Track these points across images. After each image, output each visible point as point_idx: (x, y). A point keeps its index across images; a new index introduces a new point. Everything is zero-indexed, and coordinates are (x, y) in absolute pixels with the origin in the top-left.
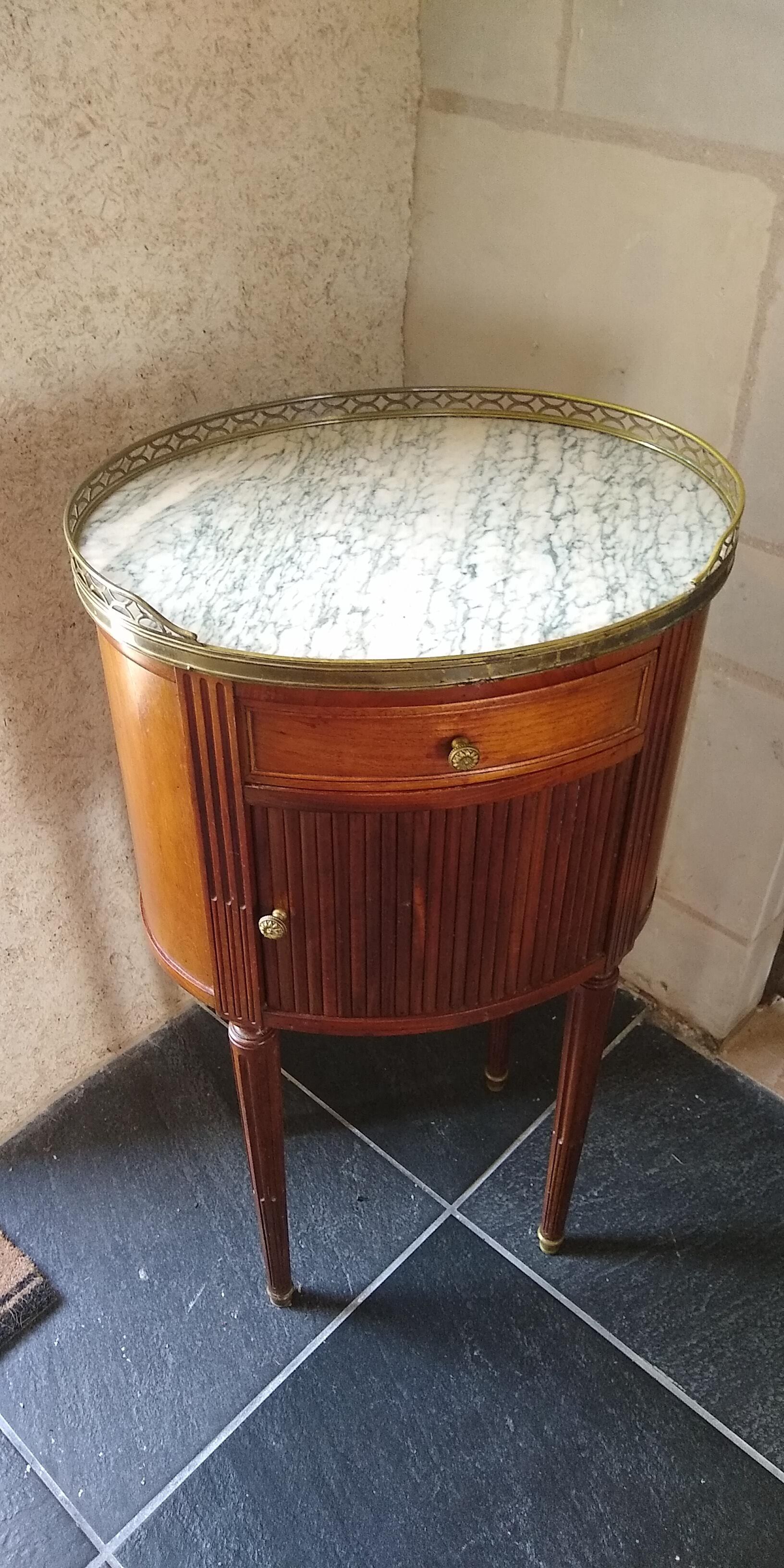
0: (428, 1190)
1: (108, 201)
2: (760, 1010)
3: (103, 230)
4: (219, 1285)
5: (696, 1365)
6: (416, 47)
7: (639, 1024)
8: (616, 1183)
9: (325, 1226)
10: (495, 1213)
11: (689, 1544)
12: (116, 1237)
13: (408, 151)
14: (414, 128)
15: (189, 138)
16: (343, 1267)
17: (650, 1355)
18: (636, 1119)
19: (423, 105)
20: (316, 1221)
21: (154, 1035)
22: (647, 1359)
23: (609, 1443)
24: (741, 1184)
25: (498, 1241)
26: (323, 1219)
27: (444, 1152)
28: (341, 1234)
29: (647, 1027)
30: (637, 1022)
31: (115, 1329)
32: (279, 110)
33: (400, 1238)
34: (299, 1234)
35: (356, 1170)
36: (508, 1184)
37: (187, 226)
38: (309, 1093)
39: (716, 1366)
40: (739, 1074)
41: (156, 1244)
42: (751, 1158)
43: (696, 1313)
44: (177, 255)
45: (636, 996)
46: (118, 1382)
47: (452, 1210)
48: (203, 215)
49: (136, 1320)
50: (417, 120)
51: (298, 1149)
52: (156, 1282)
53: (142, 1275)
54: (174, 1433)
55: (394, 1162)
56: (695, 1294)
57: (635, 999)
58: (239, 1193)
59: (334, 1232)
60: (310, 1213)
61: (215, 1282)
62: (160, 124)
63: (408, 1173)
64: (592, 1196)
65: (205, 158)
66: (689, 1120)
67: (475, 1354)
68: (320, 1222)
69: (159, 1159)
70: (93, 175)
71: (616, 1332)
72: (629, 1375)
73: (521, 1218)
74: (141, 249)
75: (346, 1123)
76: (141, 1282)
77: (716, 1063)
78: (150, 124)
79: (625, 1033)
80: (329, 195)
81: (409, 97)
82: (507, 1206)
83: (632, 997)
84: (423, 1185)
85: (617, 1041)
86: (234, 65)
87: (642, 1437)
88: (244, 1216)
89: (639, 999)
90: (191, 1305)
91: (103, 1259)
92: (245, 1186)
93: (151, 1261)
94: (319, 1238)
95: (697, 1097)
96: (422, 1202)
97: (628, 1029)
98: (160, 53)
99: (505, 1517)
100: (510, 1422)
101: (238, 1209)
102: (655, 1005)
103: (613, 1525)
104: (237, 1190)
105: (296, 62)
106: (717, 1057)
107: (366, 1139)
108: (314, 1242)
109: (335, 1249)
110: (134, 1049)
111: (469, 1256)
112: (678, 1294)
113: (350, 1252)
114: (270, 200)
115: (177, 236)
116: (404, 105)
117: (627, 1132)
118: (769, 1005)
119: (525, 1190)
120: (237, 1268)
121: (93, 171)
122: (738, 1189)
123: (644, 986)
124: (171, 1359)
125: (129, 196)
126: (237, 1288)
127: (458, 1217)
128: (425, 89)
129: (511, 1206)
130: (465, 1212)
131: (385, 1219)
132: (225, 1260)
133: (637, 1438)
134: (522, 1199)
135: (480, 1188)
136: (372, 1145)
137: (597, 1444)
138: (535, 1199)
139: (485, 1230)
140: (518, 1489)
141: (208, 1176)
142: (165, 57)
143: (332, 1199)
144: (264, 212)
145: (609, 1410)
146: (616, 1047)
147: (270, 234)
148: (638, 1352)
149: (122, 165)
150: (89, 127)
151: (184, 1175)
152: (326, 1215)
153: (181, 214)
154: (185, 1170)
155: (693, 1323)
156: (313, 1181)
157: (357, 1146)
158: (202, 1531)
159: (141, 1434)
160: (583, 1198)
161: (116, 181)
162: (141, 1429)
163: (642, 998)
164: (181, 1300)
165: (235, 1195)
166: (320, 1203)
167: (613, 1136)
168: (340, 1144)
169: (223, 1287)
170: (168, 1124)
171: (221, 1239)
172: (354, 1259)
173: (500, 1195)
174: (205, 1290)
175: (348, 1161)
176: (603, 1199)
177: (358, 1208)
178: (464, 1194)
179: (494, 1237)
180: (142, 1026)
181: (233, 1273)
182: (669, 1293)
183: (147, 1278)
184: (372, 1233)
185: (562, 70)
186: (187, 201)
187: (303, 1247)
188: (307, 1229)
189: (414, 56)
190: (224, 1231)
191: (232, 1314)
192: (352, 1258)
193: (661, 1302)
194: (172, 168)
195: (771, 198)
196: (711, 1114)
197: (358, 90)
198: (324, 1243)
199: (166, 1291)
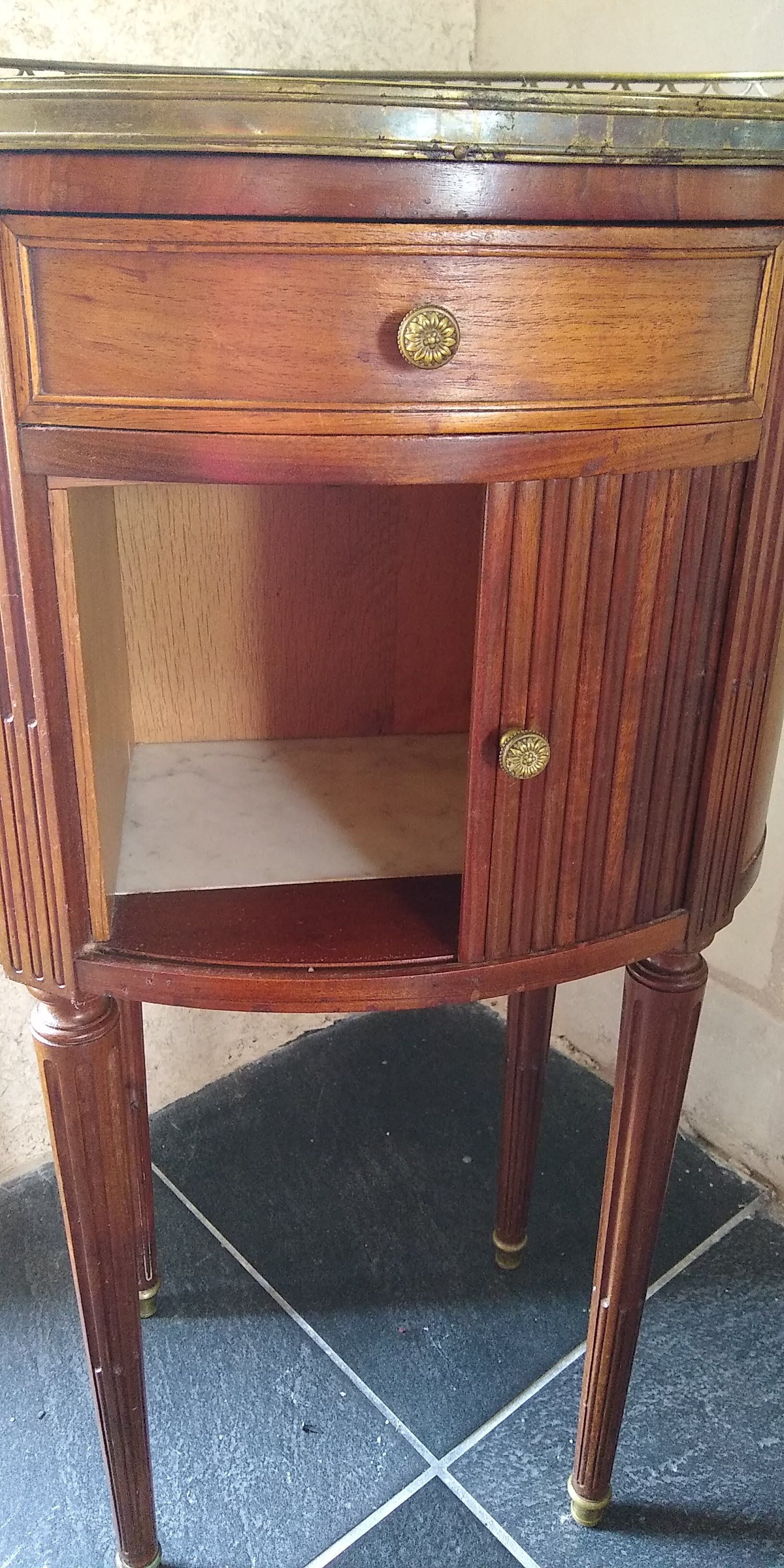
0: (405, 1431)
4: (42, 1551)
7: (749, 1217)
8: (708, 1456)
9: (233, 1471)
10: (507, 1481)
16: (249, 1545)
18: (741, 1356)
20: (221, 1461)
25: (509, 1530)
26: (233, 1460)
27: (438, 1374)
28: (253, 1488)
29: (758, 1223)
30: (746, 1214)
33: (349, 1505)
34: (190, 1480)
35: (297, 1387)
36: (533, 1437)
38: (248, 1267)
45: (745, 1178)
47: (440, 1468)
55: (358, 1381)
57: (744, 1183)
59: (245, 1484)
60: (215, 1447)
61: (37, 1546)
63: (377, 1401)
64: (668, 1471)
68: (227, 1464)
73: (549, 1496)
79: (726, 1228)
82: (529, 1472)
83: (739, 1180)
84: (398, 1423)
85: (715, 1237)
89: (749, 1182)
94: (220, 1490)
96: (393, 1450)
97: (733, 1223)
102: (773, 1193)
107: (321, 1342)
108: (209, 1496)
109: (241, 1513)
110: (15, 1182)
111: (458, 1549)
113: (265, 1521)
117: (728, 1374)
119: (559, 1449)
120: (79, 1527)
123: (756, 1164)
127: (447, 1481)
129: (535, 1473)
130: (460, 1475)
131: (331, 1471)
134: (554, 1465)
135: (488, 1437)
136: (330, 1352)
139: (490, 1509)
141: (71, 1373)
143: (252, 1430)
146: (714, 1247)
151: (36, 1366)
152: (238, 1455)
154: (40, 1360)
156: (229, 1398)
157: (306, 1351)
160: (654, 1474)
163: (754, 1181)
166: (233, 1433)
167: (705, 1378)
168: (281, 1346)
169: (48, 1555)
170: (33, 1287)
171: (66, 1473)
172: (269, 1533)
173: (519, 1454)
174: (18, 1558)
175: (288, 1371)
176: (687, 1479)
177: (289, 1448)
178: (462, 1445)
179: (501, 1523)
180: (35, 1152)
181: (71, 1532)
184: (304, 1492)
187: (191, 1502)
188: (204, 1474)
190: (73, 1462)
192: (266, 1531)
198: (227, 1499)
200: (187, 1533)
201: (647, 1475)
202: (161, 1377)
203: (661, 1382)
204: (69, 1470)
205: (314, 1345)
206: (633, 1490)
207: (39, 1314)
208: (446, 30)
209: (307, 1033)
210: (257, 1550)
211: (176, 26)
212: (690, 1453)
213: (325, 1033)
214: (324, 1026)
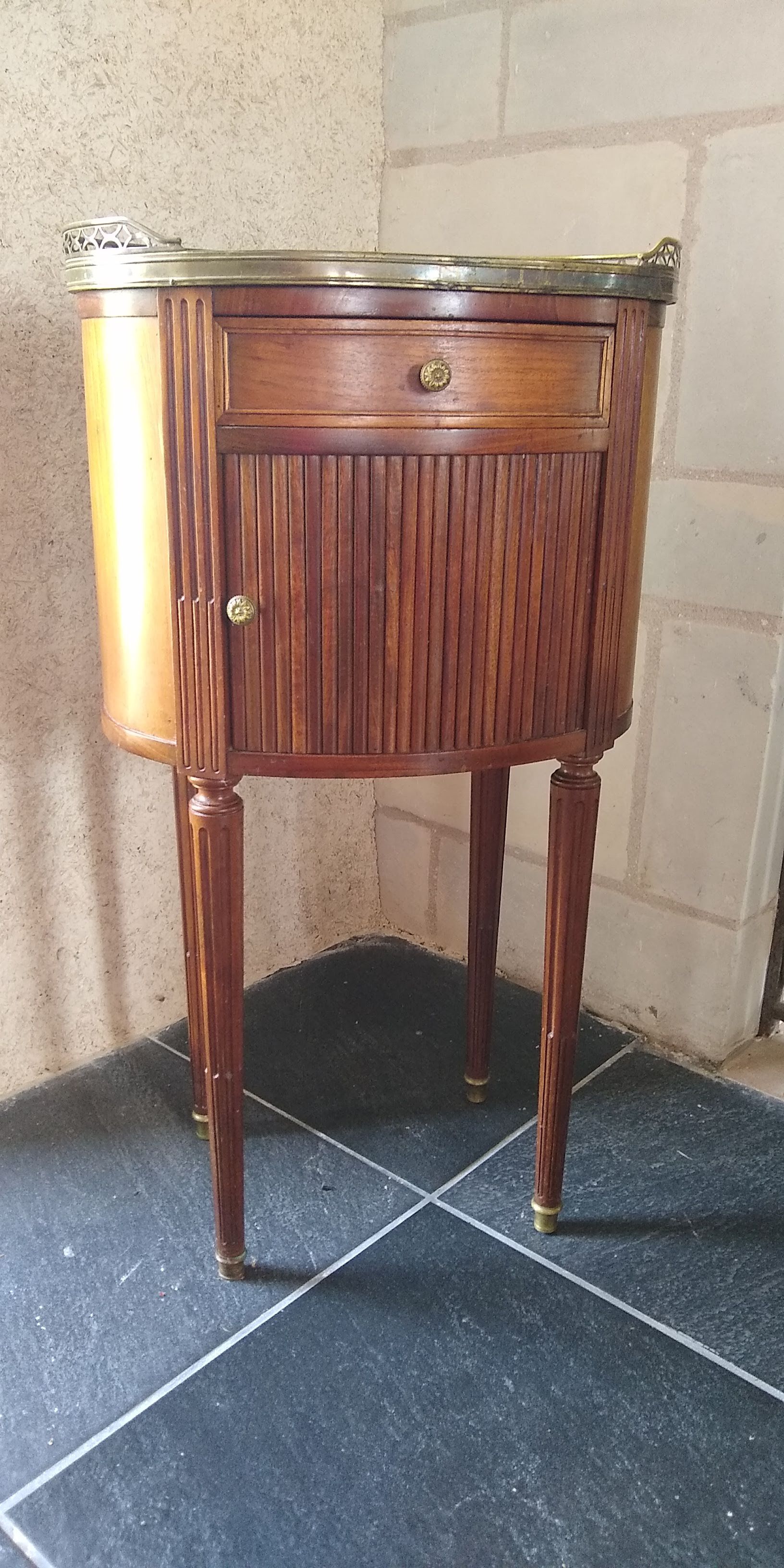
0: (403, 1181)
1: (116, 151)
2: (759, 1040)
3: (111, 174)
4: (158, 1261)
5: (728, 1330)
6: (380, 118)
7: (630, 1052)
8: (618, 1175)
9: (285, 1211)
10: (481, 1200)
11: (742, 1501)
12: (40, 1220)
13: (373, 205)
14: (378, 185)
15: (188, 124)
16: (306, 1246)
17: (672, 1322)
18: (633, 1124)
19: (387, 166)
20: (275, 1207)
21: (97, 1061)
22: (669, 1325)
23: (632, 1402)
24: (759, 1175)
25: (486, 1224)
27: (421, 1151)
28: (302, 1218)
29: (636, 1053)
30: (627, 1050)
31: (30, 1302)
32: (265, 129)
33: (372, 1221)
34: (254, 1218)
35: (321, 1165)
36: (495, 1177)
37: (183, 199)
38: (269, 1105)
39: (751, 1331)
40: (743, 1088)
41: (87, 1226)
42: (766, 1153)
43: (722, 1284)
44: (172, 222)
45: (624, 1030)
46: (28, 1348)
47: (433, 1198)
48: (197, 194)
49: (55, 1292)
50: (381, 177)
51: (255, 1148)
52: (83, 1259)
53: (67, 1252)
54: (94, 1396)
55: (364, 1159)
56: (720, 1267)
57: (623, 1033)
58: (186, 1184)
59: (295, 1217)
60: (269, 1201)
61: (153, 1259)
62: (164, 103)
63: (380, 1168)
64: (591, 1186)
65: (200, 146)
66: (693, 1124)
67: (464, 1321)
68: (279, 1208)
69: (95, 1155)
70: (104, 124)
71: (630, 1302)
72: (650, 1339)
73: (511, 1205)
74: (141, 205)
75: (309, 1128)
76: (64, 1259)
77: (716, 1080)
78: (156, 99)
79: (614, 1059)
80: (306, 217)
81: (374, 158)
82: (495, 1194)
83: (619, 1032)
84: (398, 1178)
85: (608, 1064)
86: (229, 78)
87: (671, 1397)
88: (192, 1203)
89: (627, 1033)
90: (123, 1279)
91: (22, 1239)
92: (193, 1178)
93: (79, 1240)
94: (278, 1221)
95: (699, 1106)
96: (397, 1192)
97: (619, 1055)
98: (167, 44)
99: (508, 1474)
100: (509, 1383)
101: (184, 1197)
102: (646, 1038)
103: (646, 1482)
104: (184, 1180)
105: (280, 93)
106: (718, 1074)
107: (333, 1141)
108: (271, 1224)
109: (296, 1231)
110: (75, 1071)
111: (453, 1236)
112: (700, 1267)
113: (314, 1232)
114: (255, 204)
115: (173, 205)
116: (371, 164)
117: (625, 1134)
118: (768, 1035)
119: (514, 1181)
120: (181, 1247)
121: (105, 121)
122: (755, 1179)
123: (631, 1019)
124: (95, 1327)
125: (134, 153)
126: (180, 1264)
127: (438, 1204)
128: (388, 153)
129: (499, 1195)
130: (447, 1200)
131: (355, 1206)
132: (167, 1238)
133: (665, 1397)
134: (511, 1189)
135: (464, 1179)
136: (340, 1146)
137: (617, 1404)
138: (526, 1188)
139: (471, 1215)
140: (523, 1446)
141: (151, 1170)
142: (172, 49)
143: (293, 1189)
144: (249, 211)
145: (629, 1372)
146: (607, 1069)
147: (255, 234)
148: (658, 1319)
149: (130, 124)
150: (105, 81)
151: (123, 1169)
152: (286, 1202)
153: (178, 187)
154: (125, 1165)
155: (720, 1293)
156: (272, 1174)
157: (322, 1146)
158: (121, 1490)
159: (52, 1396)
161: (124, 136)
162: (53, 1391)
163: (631, 1032)
164: (111, 1274)
165: (181, 1184)
167: (610, 1137)
168: (303, 1145)
169: (163, 1263)
170: (108, 1128)
171: (163, 1222)
172: (319, 1239)
173: (487, 1186)
174: (141, 1266)
175: (312, 1158)
176: (604, 1188)
177: (323, 1196)
178: (445, 1185)
179: (480, 1221)
180: (86, 1052)
181: (175, 1251)
182: (688, 1267)
183: (73, 1255)
184: (339, 1217)
185: (502, 103)
186: (184, 178)
187: (258, 1228)
188: (264, 1214)
189: (379, 126)
190: (167, 1215)
191: (172, 1287)
192: (316, 1238)
193: (680, 1275)
194: (173, 144)
195: (684, 154)
196: (717, 1120)
197: (331, 138)
198: (284, 1225)
199: (94, 1266)
201: (576, 1189)
203: (580, 1142)
205: (327, 1143)
207: (117, 1142)
208: (360, 233)
209: (281, 969)
211: (192, 229)
212: (605, 1175)
213: (295, 968)
214: (295, 964)
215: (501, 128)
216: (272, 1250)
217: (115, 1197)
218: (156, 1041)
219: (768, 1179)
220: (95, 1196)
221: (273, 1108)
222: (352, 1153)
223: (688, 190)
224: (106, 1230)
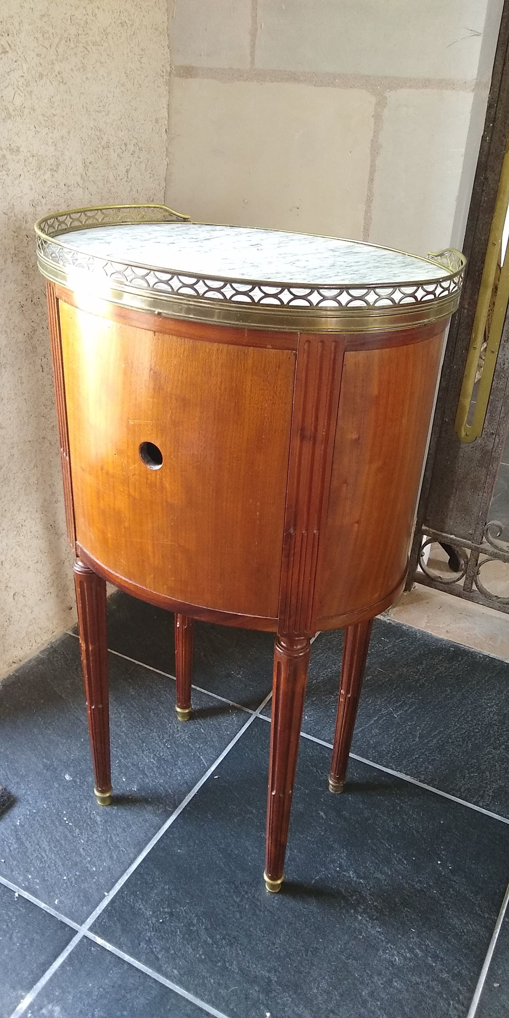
0: (239, 706)
1: (16, 95)
2: (406, 594)
3: (14, 111)
5: (421, 767)
6: (167, 43)
9: (180, 734)
11: (443, 854)
12: (45, 760)
13: (164, 101)
14: (167, 88)
15: (57, 68)
16: (198, 753)
17: (394, 767)
19: (172, 75)
21: (42, 652)
22: (393, 769)
23: (383, 814)
24: (421, 677)
27: (243, 686)
28: (191, 737)
31: (57, 810)
32: (101, 63)
33: (228, 733)
34: (165, 740)
37: (56, 119)
38: (151, 668)
39: (432, 765)
40: (403, 625)
41: (73, 760)
42: (422, 664)
43: (414, 742)
44: (50, 135)
46: (66, 837)
47: (257, 714)
48: (64, 114)
49: (70, 802)
50: (169, 83)
52: (78, 780)
53: (67, 777)
54: (111, 857)
55: (214, 695)
56: (411, 733)
59: (187, 736)
60: (169, 729)
61: (117, 774)
62: (43, 56)
63: (224, 700)
65: (65, 81)
66: (381, 651)
68: (176, 732)
69: (62, 715)
70: (8, 77)
71: (371, 759)
72: (385, 778)
74: (32, 127)
76: (67, 782)
77: (388, 621)
78: (38, 55)
80: (127, 117)
81: (164, 70)
84: (235, 705)
86: (80, 32)
87: (401, 807)
88: (127, 736)
91: (39, 774)
92: (123, 721)
93: (72, 769)
94: (178, 740)
95: (383, 639)
96: (237, 713)
98: (43, 16)
99: (333, 861)
100: (322, 814)
101: (122, 734)
103: (398, 853)
104: (119, 723)
105: (110, 37)
106: (389, 618)
108: (175, 743)
109: (190, 745)
110: (30, 661)
112: (401, 735)
113: (200, 744)
114: (97, 113)
115: (51, 124)
116: (162, 74)
118: (410, 590)
120: (130, 765)
121: (9, 75)
122: (419, 680)
124: (98, 819)
125: (26, 94)
126: (133, 775)
127: (261, 717)
128: (173, 67)
130: (265, 714)
131: (217, 725)
132: (120, 761)
133: (398, 808)
136: (198, 689)
137: (376, 816)
140: (336, 846)
142: (45, 19)
144: (95, 120)
147: (98, 133)
148: (386, 767)
149: (24, 75)
150: (8, 49)
152: (179, 728)
153: (53, 111)
155: (413, 747)
156: (166, 712)
158: (144, 906)
159: (89, 862)
160: (333, 697)
161: (20, 84)
162: (89, 859)
165: (117, 726)
166: (174, 723)
170: (63, 696)
178: (261, 705)
180: (33, 647)
181: (127, 767)
182: (395, 736)
183: (71, 779)
184: (210, 733)
185: (253, 46)
186: (56, 104)
187: (169, 747)
188: (169, 737)
189: (166, 47)
190: (116, 747)
191: (133, 789)
192: (202, 748)
193: (393, 740)
194: (48, 83)
195: (374, 100)
196: (394, 646)
197: (139, 61)
198: (182, 743)
199: (86, 784)
200: (172, 756)
201: (330, 698)
202: (135, 712)
204: (115, 749)
206: (327, 703)
207: (72, 705)
208: (157, 121)
210: (201, 754)
215: (252, 63)
216: (180, 759)
217: (83, 740)
218: (72, 634)
219: (425, 679)
220: (71, 741)
221: (154, 670)
222: (206, 692)
223: (375, 123)
224: (85, 760)
